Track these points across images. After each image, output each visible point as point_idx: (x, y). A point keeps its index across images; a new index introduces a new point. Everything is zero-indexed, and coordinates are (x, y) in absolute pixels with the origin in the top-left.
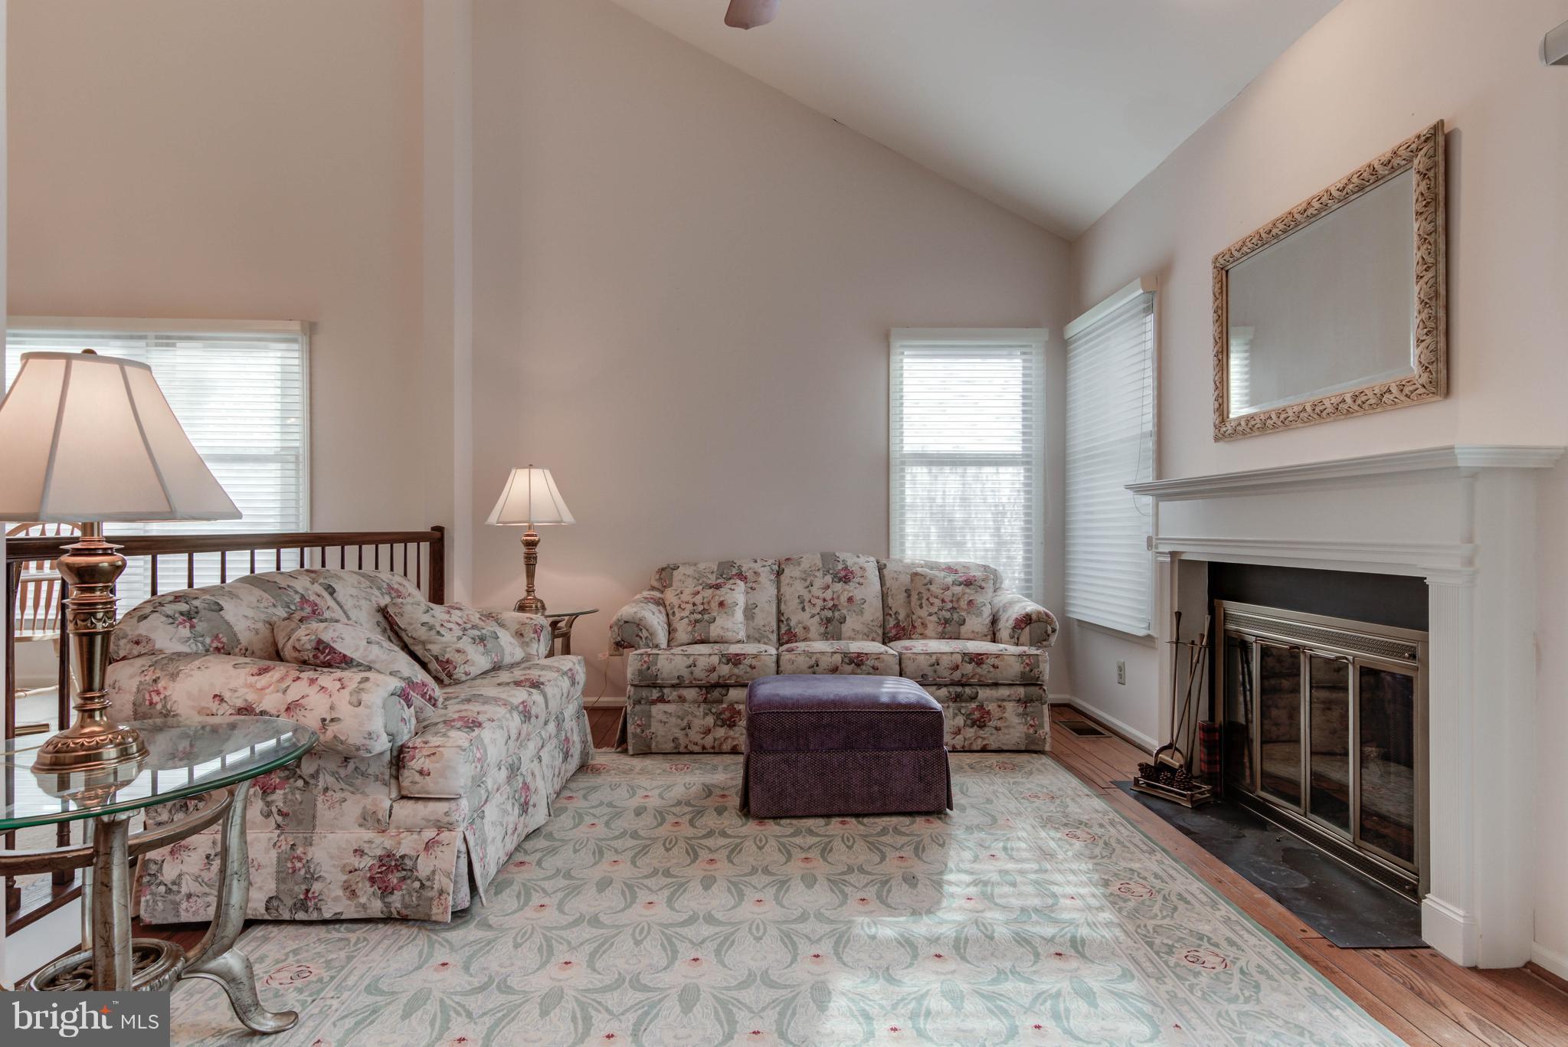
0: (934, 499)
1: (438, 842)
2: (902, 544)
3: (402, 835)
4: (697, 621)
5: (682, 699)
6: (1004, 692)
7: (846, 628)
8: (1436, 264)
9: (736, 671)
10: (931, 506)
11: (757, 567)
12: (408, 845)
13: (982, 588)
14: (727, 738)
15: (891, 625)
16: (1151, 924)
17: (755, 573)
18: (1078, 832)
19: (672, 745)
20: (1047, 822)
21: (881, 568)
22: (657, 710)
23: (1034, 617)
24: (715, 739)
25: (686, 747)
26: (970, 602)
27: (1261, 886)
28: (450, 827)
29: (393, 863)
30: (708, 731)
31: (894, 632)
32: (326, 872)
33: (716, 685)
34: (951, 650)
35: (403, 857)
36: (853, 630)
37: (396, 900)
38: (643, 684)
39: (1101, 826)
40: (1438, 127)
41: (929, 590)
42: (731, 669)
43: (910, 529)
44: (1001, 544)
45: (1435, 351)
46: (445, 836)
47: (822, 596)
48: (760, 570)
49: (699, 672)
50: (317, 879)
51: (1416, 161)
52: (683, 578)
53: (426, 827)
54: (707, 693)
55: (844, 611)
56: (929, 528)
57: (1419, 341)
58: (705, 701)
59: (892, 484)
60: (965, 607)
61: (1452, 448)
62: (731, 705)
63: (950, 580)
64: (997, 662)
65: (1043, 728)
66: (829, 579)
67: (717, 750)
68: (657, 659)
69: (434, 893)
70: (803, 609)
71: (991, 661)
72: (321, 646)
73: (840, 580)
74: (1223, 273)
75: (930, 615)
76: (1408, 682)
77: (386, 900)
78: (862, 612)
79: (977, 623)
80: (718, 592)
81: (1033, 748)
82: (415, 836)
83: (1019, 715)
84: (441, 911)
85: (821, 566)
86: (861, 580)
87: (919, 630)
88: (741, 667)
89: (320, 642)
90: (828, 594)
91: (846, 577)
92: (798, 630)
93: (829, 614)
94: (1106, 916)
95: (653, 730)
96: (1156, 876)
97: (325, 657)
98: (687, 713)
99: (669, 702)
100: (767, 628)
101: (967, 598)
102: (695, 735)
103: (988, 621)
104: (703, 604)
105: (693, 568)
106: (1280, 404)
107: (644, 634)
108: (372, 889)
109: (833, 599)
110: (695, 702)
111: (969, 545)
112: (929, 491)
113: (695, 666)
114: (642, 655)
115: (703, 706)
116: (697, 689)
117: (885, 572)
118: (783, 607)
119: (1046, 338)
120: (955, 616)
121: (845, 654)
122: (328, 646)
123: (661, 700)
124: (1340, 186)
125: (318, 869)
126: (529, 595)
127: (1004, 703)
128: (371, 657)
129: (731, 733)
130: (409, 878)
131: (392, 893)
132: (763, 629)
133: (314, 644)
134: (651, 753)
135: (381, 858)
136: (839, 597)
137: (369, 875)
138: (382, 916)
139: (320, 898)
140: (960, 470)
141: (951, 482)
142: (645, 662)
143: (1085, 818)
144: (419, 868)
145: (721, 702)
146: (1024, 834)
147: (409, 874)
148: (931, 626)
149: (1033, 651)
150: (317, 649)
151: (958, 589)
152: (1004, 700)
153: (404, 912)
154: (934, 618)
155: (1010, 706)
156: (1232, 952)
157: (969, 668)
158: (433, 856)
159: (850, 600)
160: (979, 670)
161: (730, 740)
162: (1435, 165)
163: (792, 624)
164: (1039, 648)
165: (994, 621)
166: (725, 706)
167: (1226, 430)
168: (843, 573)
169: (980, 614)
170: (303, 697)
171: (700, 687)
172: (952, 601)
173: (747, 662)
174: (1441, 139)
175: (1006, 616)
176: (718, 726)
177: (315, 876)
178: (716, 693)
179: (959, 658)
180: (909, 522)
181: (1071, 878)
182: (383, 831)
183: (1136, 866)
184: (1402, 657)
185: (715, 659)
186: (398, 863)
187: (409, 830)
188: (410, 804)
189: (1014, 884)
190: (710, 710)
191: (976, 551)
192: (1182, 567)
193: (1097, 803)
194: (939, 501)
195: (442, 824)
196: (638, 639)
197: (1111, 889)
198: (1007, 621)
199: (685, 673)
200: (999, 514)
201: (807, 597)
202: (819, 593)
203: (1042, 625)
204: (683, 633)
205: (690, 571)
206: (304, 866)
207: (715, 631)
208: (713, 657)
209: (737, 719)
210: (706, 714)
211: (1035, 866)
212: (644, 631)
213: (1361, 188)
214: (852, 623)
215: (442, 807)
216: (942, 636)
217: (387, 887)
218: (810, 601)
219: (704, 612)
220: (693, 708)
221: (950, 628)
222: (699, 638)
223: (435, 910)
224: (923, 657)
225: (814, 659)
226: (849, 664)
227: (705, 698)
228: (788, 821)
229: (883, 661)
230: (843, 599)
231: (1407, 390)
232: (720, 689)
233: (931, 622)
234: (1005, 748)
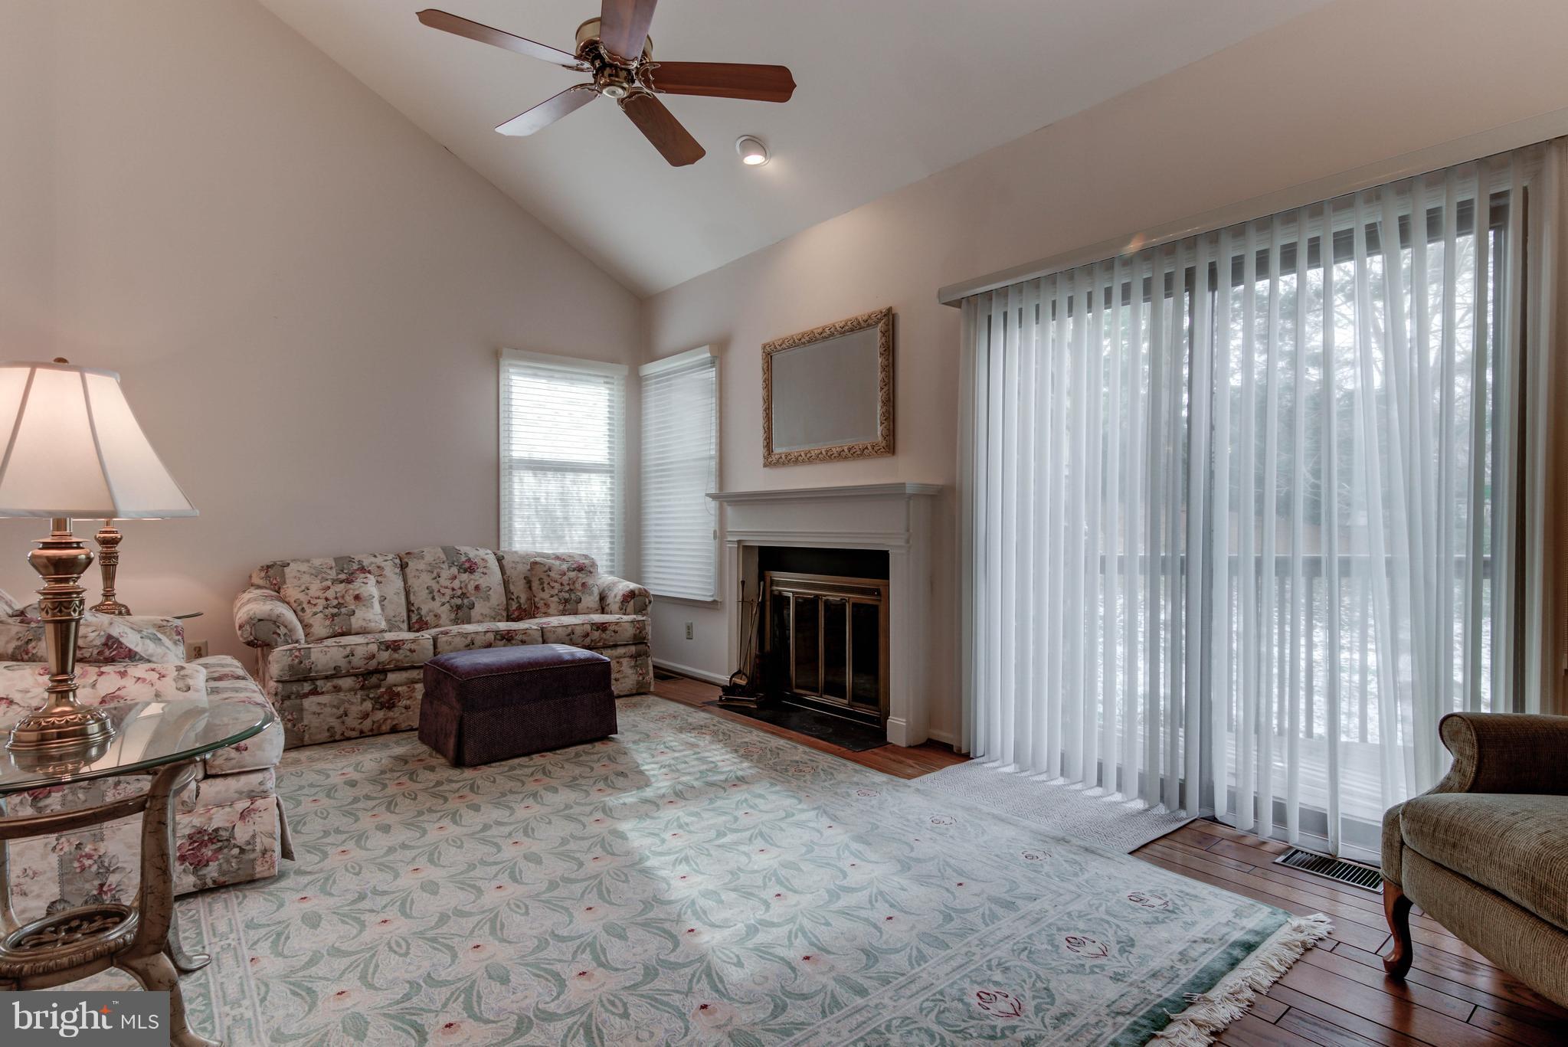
0: (539, 499)
1: (253, 810)
2: (511, 538)
3: (212, 812)
4: (334, 615)
5: (337, 689)
6: (621, 651)
7: (475, 613)
8: (889, 383)
9: (396, 656)
10: (536, 506)
11: (379, 560)
12: (219, 819)
13: (591, 572)
14: (386, 720)
15: (514, 608)
16: (771, 762)
17: (378, 567)
18: (703, 731)
19: (327, 734)
20: (681, 730)
21: (500, 560)
22: (310, 703)
23: (637, 592)
24: (374, 722)
25: (343, 734)
26: (583, 584)
27: (812, 736)
28: (264, 794)
29: (206, 838)
30: (366, 716)
31: (516, 614)
32: (125, 862)
33: (376, 671)
34: (581, 622)
35: (216, 830)
36: (482, 614)
37: (212, 872)
38: (293, 679)
39: (714, 725)
40: (890, 310)
41: (549, 576)
42: (390, 655)
43: (518, 525)
44: (592, 537)
45: (889, 430)
46: (260, 803)
47: (450, 586)
48: (383, 564)
49: (357, 661)
50: (114, 871)
51: (880, 325)
52: (298, 575)
53: (239, 799)
54: (365, 680)
55: (473, 598)
56: (534, 524)
57: (882, 423)
58: (362, 688)
59: (502, 486)
60: (580, 588)
61: (904, 484)
62: (390, 688)
63: (565, 567)
64: (617, 628)
65: (648, 674)
66: (454, 570)
67: (375, 732)
68: (310, 653)
69: (258, 854)
70: (433, 599)
71: (612, 628)
72: (111, 642)
73: (465, 571)
74: (769, 355)
75: (552, 596)
76: (876, 608)
77: (200, 873)
78: (488, 598)
79: (590, 600)
80: (351, 586)
81: (643, 691)
82: (227, 809)
83: (631, 667)
84: (266, 867)
85: (445, 559)
86: (485, 570)
87: (543, 609)
88: (401, 651)
89: (109, 637)
90: (456, 584)
91: (470, 568)
92: (429, 618)
93: (459, 601)
94: (745, 764)
95: (305, 722)
96: (760, 742)
97: (111, 653)
98: (343, 702)
99: (323, 693)
100: (397, 619)
101: (580, 581)
102: (352, 721)
103: (597, 598)
104: (336, 598)
105: (306, 564)
106: (807, 448)
107: (282, 630)
108: (183, 867)
109: (461, 588)
110: (351, 690)
111: (567, 538)
112: (534, 492)
113: (353, 655)
114: (291, 650)
115: (360, 693)
116: (353, 678)
117: (504, 562)
118: (412, 597)
119: (626, 373)
120: (573, 596)
121: (497, 632)
122: (117, 641)
123: (315, 692)
124: (841, 325)
125: (114, 861)
126: (107, 600)
127: (621, 660)
128: (150, 651)
129: (391, 714)
130: (226, 847)
131: (207, 865)
132: (394, 619)
133: (103, 640)
134: (304, 746)
135: (190, 837)
136: (466, 585)
137: (178, 854)
138: (195, 890)
139: (118, 889)
140: (559, 475)
141: (551, 485)
142: (296, 657)
143: (702, 723)
144: (236, 836)
145: (378, 686)
146: (671, 739)
147: (226, 843)
148: (553, 606)
149: (640, 618)
150: (105, 644)
151: (572, 574)
152: (621, 657)
153: (222, 879)
154: (555, 599)
155: (625, 661)
156: (814, 764)
157: (596, 635)
158: (251, 822)
159: (477, 588)
160: (604, 636)
161: (389, 721)
162: (889, 330)
163: (423, 612)
164: (643, 615)
165: (602, 598)
166: (383, 690)
167: (771, 460)
168: (467, 565)
169: (591, 594)
170: (119, 689)
171: (356, 675)
172: (569, 584)
173: (407, 646)
174: (891, 317)
175: (613, 595)
176: (377, 709)
177: (111, 869)
178: (374, 680)
179: (588, 627)
180: (516, 519)
181: (716, 753)
182: (189, 812)
183: (747, 740)
184: (873, 595)
185: (374, 648)
186: (212, 837)
187: (220, 805)
188: (219, 781)
189: (686, 762)
190: (368, 696)
191: (572, 543)
192: (746, 549)
193: (703, 715)
194: (543, 501)
195: (254, 794)
196: (275, 636)
197: (740, 753)
198: (615, 596)
199: (342, 663)
200: (590, 513)
201: (435, 587)
202: (447, 583)
203: (641, 598)
204: (320, 627)
205: (304, 567)
206: (95, 862)
207: (356, 622)
208: (370, 646)
209: (396, 701)
210: (363, 700)
211: (692, 752)
212: (282, 627)
213: (852, 330)
214: (480, 608)
215: (255, 779)
216: (563, 613)
217: (200, 861)
218: (439, 591)
219: (339, 606)
220: (350, 696)
221: (569, 606)
222: (340, 631)
223: (258, 869)
224: (560, 629)
225: (469, 639)
226: (502, 640)
227: (363, 685)
228: (498, 764)
229: (530, 635)
230: (471, 587)
231: (876, 448)
232: (378, 676)
233: (552, 602)
234: (622, 694)
